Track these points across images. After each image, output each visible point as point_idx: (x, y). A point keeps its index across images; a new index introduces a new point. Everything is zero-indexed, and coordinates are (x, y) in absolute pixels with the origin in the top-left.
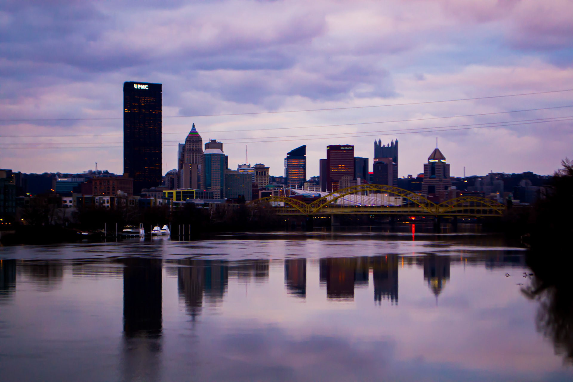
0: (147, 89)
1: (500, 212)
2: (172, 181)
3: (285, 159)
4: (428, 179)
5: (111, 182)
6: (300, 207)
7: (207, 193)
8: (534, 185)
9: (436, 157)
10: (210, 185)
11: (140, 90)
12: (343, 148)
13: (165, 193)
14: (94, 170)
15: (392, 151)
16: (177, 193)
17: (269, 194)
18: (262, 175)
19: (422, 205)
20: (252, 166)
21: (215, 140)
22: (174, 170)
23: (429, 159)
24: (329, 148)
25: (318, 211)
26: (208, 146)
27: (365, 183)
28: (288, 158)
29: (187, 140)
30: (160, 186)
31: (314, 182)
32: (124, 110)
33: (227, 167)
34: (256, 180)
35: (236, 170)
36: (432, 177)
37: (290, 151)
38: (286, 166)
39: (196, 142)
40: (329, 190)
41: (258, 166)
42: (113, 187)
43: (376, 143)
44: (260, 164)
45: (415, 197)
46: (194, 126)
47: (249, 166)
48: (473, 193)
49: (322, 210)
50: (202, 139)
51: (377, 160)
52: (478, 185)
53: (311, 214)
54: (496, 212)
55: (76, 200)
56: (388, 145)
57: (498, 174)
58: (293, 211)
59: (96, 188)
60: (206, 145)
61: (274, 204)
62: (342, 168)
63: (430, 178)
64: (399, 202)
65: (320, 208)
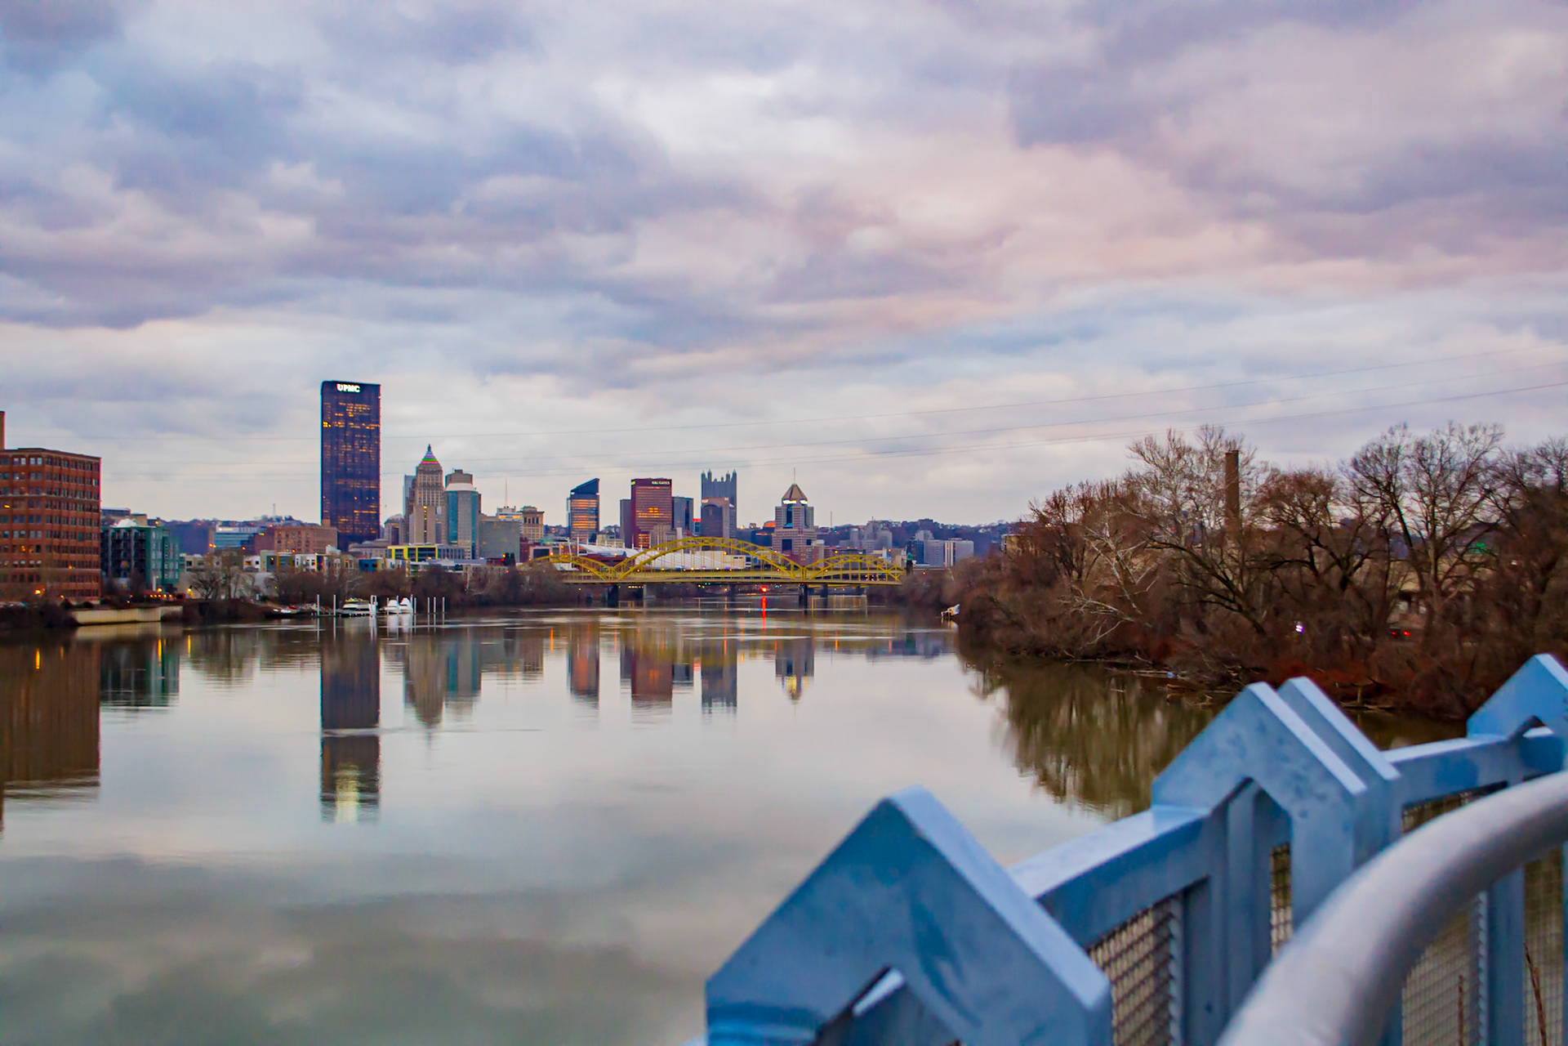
0: (358, 391)
1: (896, 578)
2: (395, 532)
3: (568, 499)
4: (782, 530)
5: (303, 535)
6: (598, 570)
7: (452, 550)
8: (936, 538)
9: (793, 497)
10: (456, 538)
11: (347, 393)
12: (656, 483)
13: (391, 550)
14: (270, 515)
15: (729, 487)
16: (409, 549)
17: (546, 552)
18: (533, 522)
19: (782, 568)
20: (518, 509)
21: (461, 471)
22: (397, 515)
23: (784, 499)
24: (634, 483)
25: (625, 577)
26: (449, 479)
27: (688, 535)
28: (572, 498)
29: (419, 470)
30: (377, 540)
31: (612, 534)
32: (322, 424)
33: (480, 512)
34: (524, 530)
35: (495, 515)
36: (788, 526)
37: (574, 487)
38: (569, 509)
39: (433, 472)
40: (637, 546)
41: (527, 510)
42: (308, 542)
43: (703, 475)
44: (530, 507)
45: (764, 554)
46: (429, 448)
47: (513, 510)
48: (848, 550)
49: (632, 575)
50: (443, 469)
51: (707, 501)
52: (854, 538)
53: (616, 581)
54: (890, 578)
55: (266, 560)
56: (722, 479)
57: (883, 522)
58: (589, 577)
59: (279, 542)
60: (446, 477)
61: (558, 566)
62: (654, 512)
63: (784, 528)
64: (740, 563)
65: (630, 573)
